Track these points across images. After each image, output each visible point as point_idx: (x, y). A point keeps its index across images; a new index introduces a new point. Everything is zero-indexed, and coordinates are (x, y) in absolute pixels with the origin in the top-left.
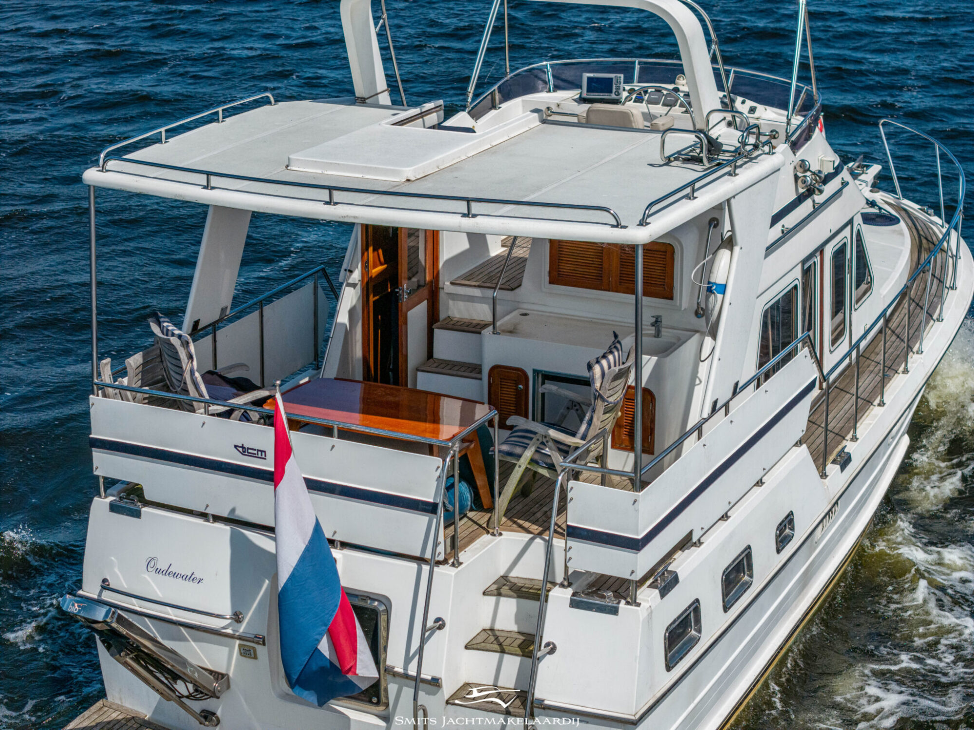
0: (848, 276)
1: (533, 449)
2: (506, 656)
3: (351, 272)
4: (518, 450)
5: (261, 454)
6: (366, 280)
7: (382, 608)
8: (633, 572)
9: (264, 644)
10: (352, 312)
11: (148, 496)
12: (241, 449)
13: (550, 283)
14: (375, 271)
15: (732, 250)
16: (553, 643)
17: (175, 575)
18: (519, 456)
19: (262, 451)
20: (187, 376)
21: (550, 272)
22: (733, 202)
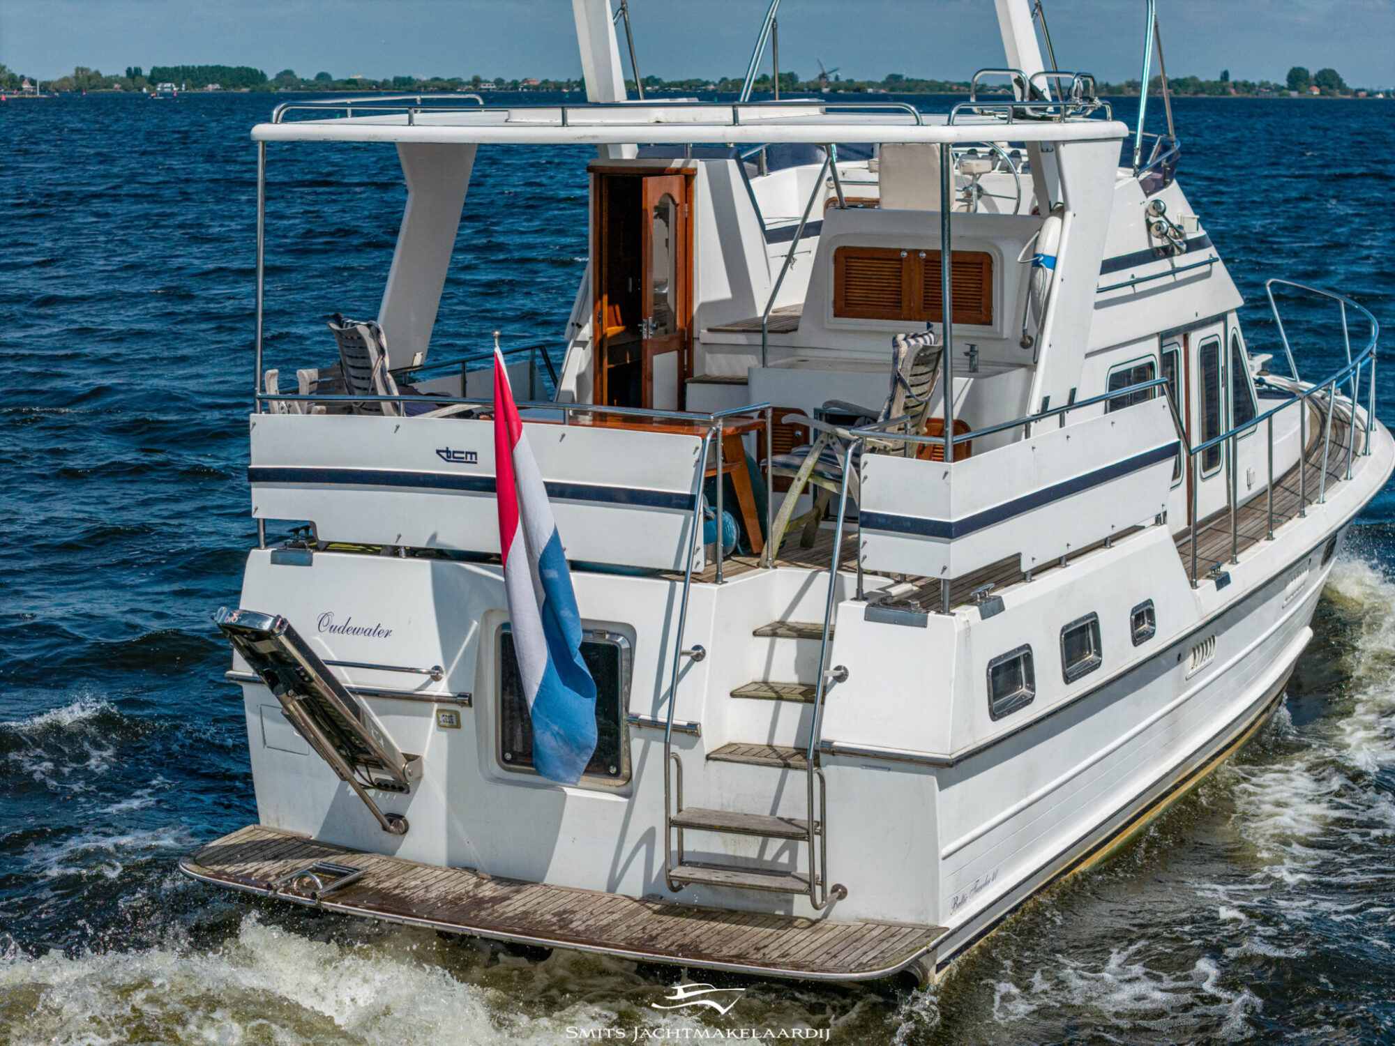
0: (1222, 390)
1: (816, 455)
2: (784, 704)
3: (580, 327)
4: (796, 461)
5: (470, 457)
6: (599, 337)
7: (625, 646)
8: (945, 569)
9: (470, 705)
10: (580, 378)
11: (323, 536)
12: (444, 455)
13: (836, 315)
14: (612, 330)
15: (1062, 218)
16: (845, 669)
17: (355, 631)
18: (797, 468)
19: (471, 453)
20: (377, 376)
21: (835, 302)
22: (1062, 148)
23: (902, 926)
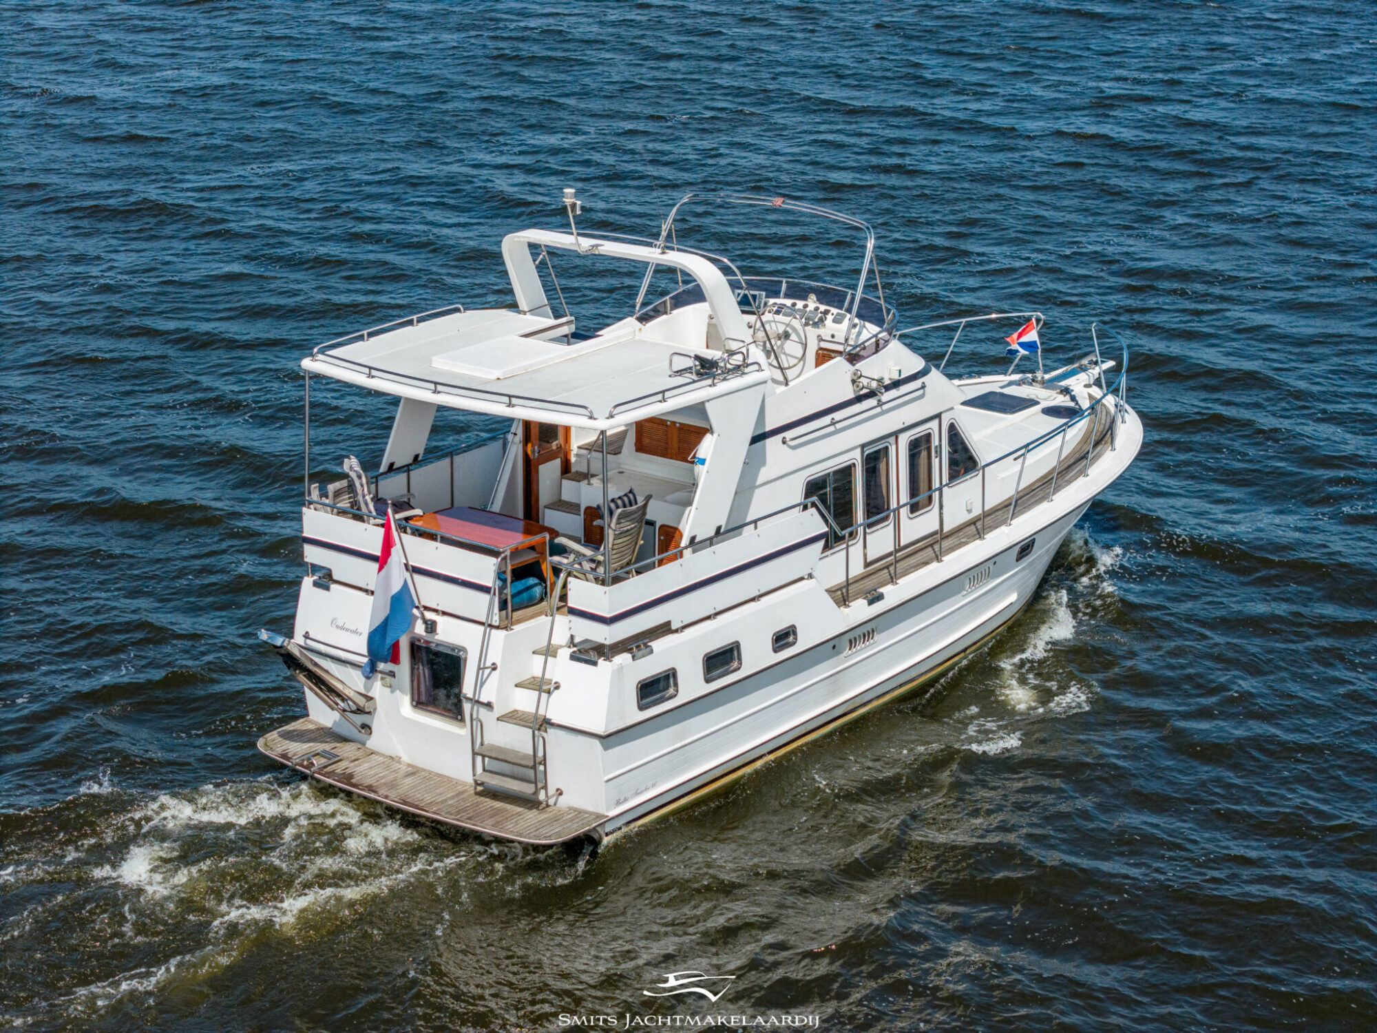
3: (516, 435)
7: (464, 657)
8: (606, 638)
9: (395, 677)
11: (335, 577)
13: (636, 451)
16: (558, 683)
17: (347, 630)
22: (707, 405)
23: (586, 812)
